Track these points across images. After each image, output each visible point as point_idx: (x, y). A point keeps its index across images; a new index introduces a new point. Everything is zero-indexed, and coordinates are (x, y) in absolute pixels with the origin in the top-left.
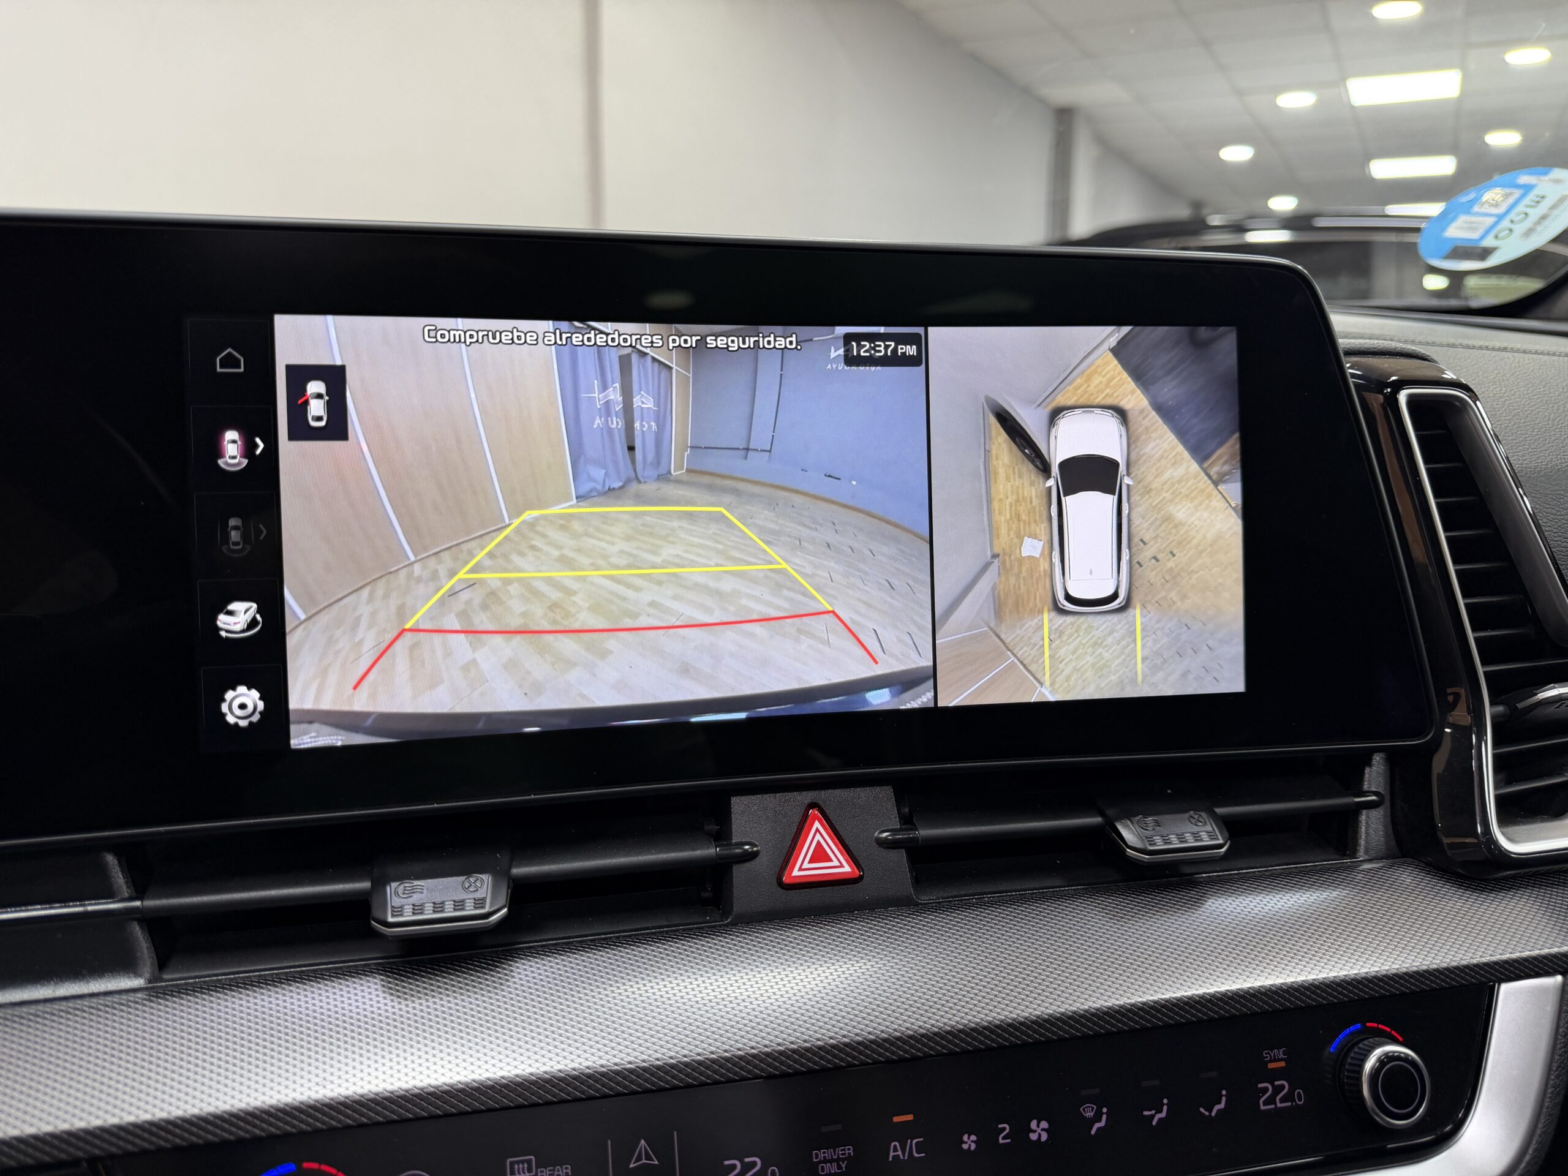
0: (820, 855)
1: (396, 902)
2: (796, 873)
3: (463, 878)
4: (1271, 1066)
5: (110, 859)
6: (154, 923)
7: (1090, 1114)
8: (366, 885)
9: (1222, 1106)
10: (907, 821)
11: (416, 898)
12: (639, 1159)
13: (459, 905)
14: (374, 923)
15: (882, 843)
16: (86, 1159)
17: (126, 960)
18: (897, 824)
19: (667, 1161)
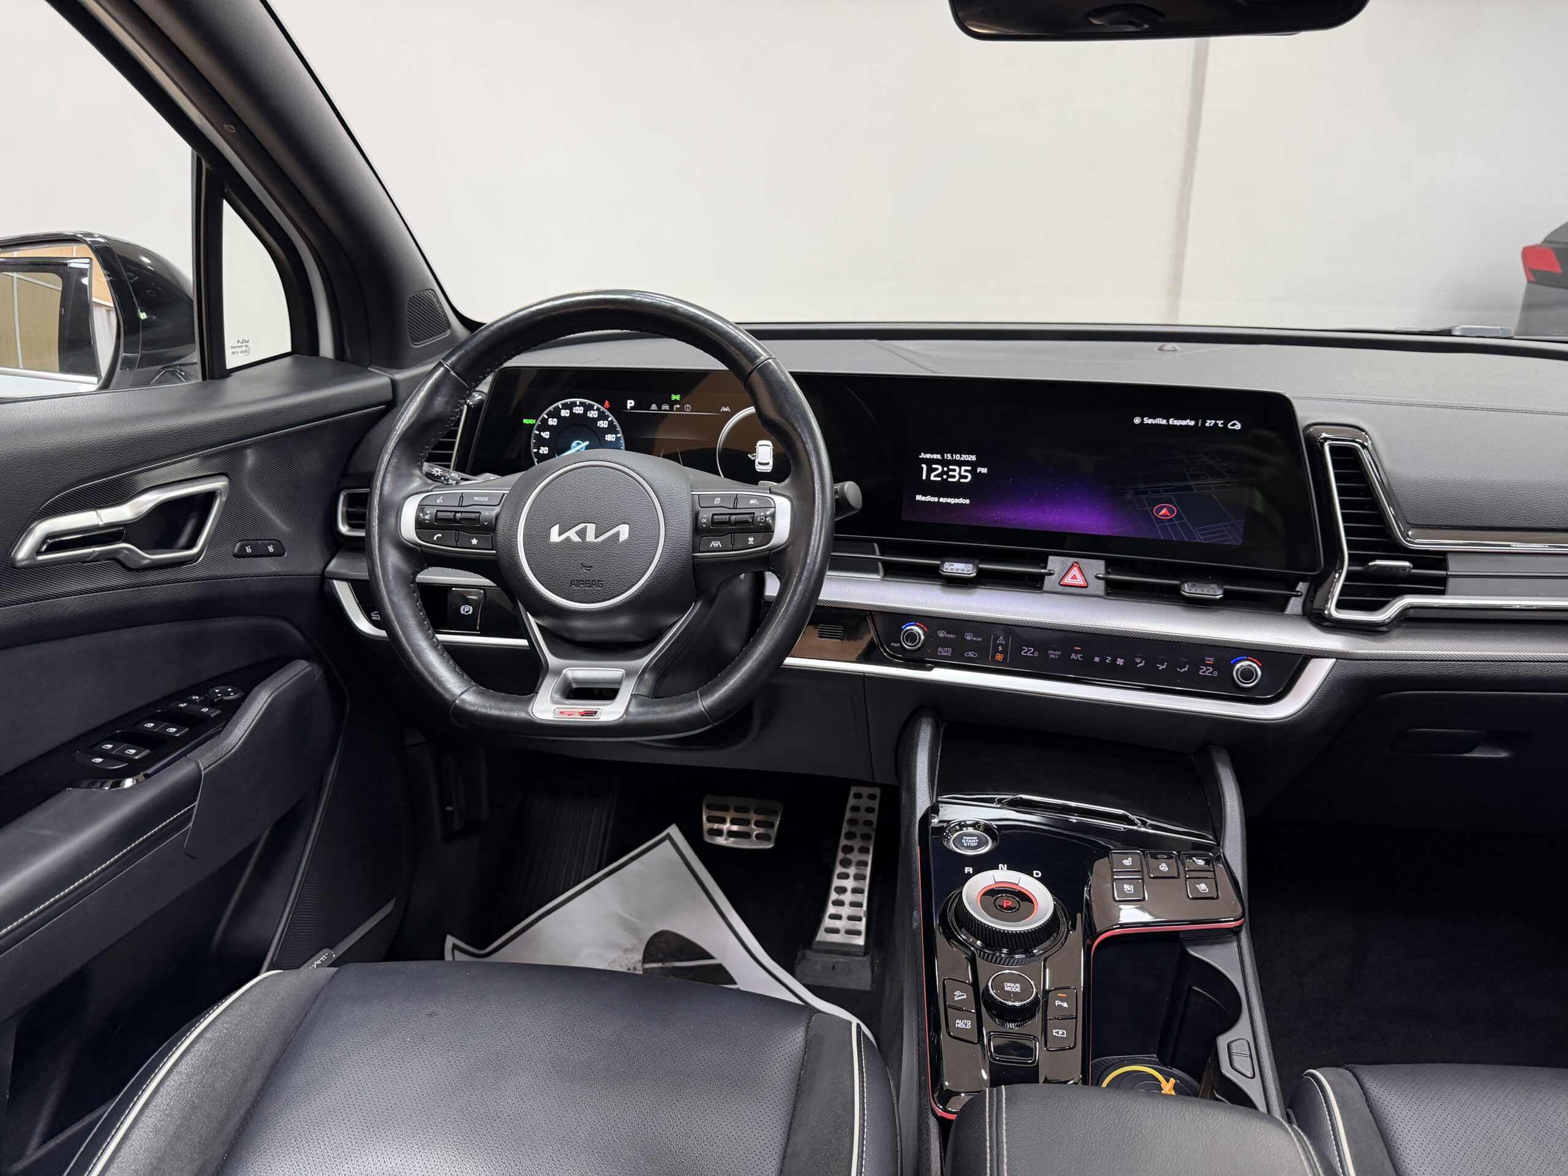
0: (1074, 577)
1: (947, 567)
2: (1065, 581)
3: (964, 564)
4: (1207, 662)
5: (876, 545)
6: (884, 563)
7: (1138, 661)
8: (939, 562)
9: (1186, 669)
10: (1108, 573)
11: (952, 567)
12: (1000, 640)
13: (963, 570)
14: (940, 571)
15: (1097, 577)
16: (867, 611)
17: (876, 572)
18: (1103, 572)
19: (1007, 642)
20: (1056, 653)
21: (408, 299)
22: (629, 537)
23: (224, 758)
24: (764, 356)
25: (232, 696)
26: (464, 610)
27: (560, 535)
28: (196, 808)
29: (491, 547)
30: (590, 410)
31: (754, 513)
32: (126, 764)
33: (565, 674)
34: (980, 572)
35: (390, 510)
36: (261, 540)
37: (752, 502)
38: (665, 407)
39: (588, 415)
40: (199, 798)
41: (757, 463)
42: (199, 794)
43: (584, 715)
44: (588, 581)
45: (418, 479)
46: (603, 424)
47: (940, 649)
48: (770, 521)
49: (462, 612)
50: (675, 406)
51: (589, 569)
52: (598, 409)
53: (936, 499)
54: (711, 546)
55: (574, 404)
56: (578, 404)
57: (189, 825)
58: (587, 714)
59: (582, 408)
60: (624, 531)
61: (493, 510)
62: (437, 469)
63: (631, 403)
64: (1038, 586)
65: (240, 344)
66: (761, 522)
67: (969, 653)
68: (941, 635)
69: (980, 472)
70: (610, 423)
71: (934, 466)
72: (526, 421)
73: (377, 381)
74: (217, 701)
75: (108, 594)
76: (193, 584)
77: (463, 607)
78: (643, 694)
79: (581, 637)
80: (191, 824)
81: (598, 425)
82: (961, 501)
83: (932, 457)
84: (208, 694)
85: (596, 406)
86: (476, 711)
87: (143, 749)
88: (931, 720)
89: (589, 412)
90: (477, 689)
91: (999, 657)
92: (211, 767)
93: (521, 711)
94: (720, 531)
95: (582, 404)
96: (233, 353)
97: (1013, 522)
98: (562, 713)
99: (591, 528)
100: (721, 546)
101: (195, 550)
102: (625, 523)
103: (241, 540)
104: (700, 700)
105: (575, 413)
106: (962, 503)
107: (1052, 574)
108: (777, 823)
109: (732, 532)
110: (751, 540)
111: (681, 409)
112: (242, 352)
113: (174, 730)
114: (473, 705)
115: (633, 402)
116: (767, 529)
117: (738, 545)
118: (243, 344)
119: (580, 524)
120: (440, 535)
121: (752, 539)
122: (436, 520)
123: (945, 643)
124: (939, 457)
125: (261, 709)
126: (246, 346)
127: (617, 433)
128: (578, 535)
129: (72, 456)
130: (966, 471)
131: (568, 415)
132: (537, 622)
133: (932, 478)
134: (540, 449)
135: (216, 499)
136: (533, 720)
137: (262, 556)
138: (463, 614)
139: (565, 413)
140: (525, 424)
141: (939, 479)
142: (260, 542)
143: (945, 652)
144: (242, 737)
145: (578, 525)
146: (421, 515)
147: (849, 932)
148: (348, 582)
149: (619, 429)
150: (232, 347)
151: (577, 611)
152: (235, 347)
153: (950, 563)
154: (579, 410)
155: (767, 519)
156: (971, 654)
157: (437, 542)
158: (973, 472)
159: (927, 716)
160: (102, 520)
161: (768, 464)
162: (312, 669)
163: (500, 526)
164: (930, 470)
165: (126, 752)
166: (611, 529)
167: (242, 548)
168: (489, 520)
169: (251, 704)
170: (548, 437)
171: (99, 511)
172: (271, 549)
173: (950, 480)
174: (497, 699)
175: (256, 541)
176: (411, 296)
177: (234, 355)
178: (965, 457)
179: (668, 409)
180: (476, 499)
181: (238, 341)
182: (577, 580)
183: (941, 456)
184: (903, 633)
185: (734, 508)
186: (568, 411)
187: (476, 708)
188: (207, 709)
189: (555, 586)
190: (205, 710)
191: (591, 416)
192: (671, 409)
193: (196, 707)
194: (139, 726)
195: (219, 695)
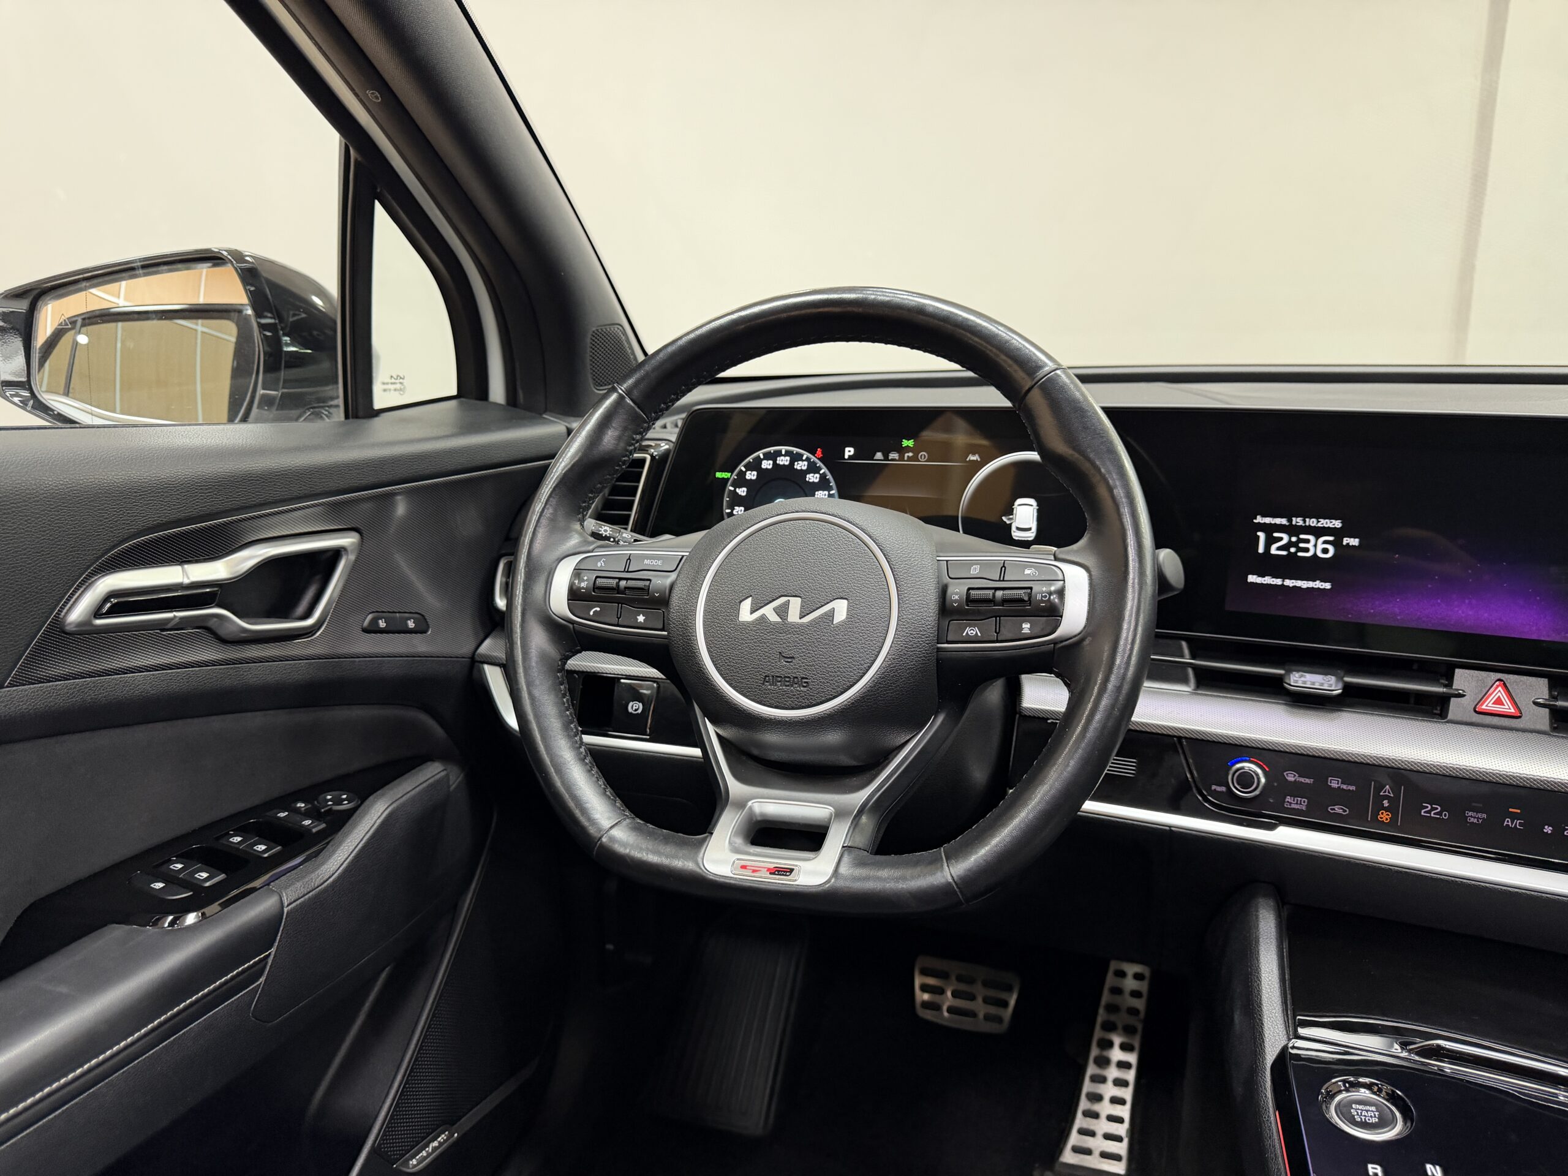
0: (1499, 702)
1: (1294, 679)
2: (1484, 707)
3: (1321, 676)
5: (1184, 644)
6: (1197, 669)
8: (1281, 672)
10: (1554, 697)
11: (1303, 679)
12: (1385, 792)
13: (1321, 684)
14: (1285, 685)
15: (1536, 703)
16: (1175, 736)
17: (1184, 681)
18: (1547, 697)
19: (1397, 796)
20: (1479, 815)
21: (591, 333)
22: (847, 618)
23: (317, 889)
24: (1050, 365)
25: (346, 806)
26: (632, 706)
27: (752, 612)
28: (272, 957)
29: (661, 626)
30: (797, 461)
31: (1031, 588)
32: (191, 893)
33: (750, 808)
34: (1347, 687)
35: (541, 572)
36: (399, 612)
37: (1027, 572)
38: (894, 455)
39: (795, 467)
40: (276, 944)
41: (1013, 528)
42: (278, 938)
43: (774, 874)
44: (789, 677)
45: (576, 536)
46: (813, 478)
47: (1288, 799)
48: (1056, 600)
49: (630, 710)
50: (906, 455)
51: (790, 660)
52: (808, 459)
53: (1278, 582)
54: (964, 634)
55: (778, 454)
56: (783, 453)
57: (261, 979)
58: (779, 871)
59: (788, 458)
60: (840, 609)
61: (668, 577)
62: (606, 528)
63: (849, 451)
64: (1435, 711)
65: (393, 381)
66: (1043, 601)
67: (1336, 807)
68: (1291, 777)
69: (1348, 544)
70: (823, 476)
71: (1276, 535)
72: (719, 475)
73: (550, 428)
74: (324, 811)
75: (192, 671)
76: (306, 663)
77: (631, 704)
78: (861, 846)
79: (775, 756)
80: (262, 980)
81: (807, 479)
82: (1318, 584)
83: (1273, 522)
84: (318, 802)
85: (806, 455)
86: (628, 855)
87: (219, 872)
88: (1271, 903)
89: (796, 463)
90: (630, 823)
91: (1385, 816)
92: (298, 902)
93: (685, 858)
94: (979, 612)
95: (788, 453)
96: (385, 390)
97: (1399, 618)
98: (744, 867)
99: (795, 604)
100: (979, 634)
101: (310, 622)
102: (842, 598)
103: (373, 612)
104: (945, 864)
105: (779, 464)
106: (1319, 588)
107: (1464, 696)
108: (1012, 1002)
109: (997, 615)
110: (1026, 627)
111: (915, 458)
112: (395, 390)
113: (263, 847)
114: (625, 845)
115: (852, 450)
116: (1052, 612)
117: (1005, 633)
118: (397, 381)
119: (780, 597)
120: (598, 609)
121: (1028, 626)
122: (594, 588)
123: (1296, 790)
124: (1284, 521)
125: (373, 825)
126: (401, 383)
127: (830, 489)
128: (776, 612)
129: (150, 493)
130: (1325, 542)
131: (770, 467)
132: (717, 731)
133: (1273, 550)
134: (734, 509)
135: (341, 558)
136: (704, 874)
137: (399, 632)
138: (631, 713)
139: (767, 464)
140: (718, 478)
141: (1284, 553)
142: (397, 614)
143: (1297, 803)
144: (345, 861)
145: (777, 598)
146: (577, 582)
147: (1105, 1155)
148: (501, 668)
149: (833, 484)
150: (384, 384)
151: (771, 719)
152: (387, 384)
153: (1301, 673)
154: (784, 461)
155: (1052, 597)
156: (1338, 809)
157: (594, 619)
158: (1337, 544)
159: (1265, 896)
160: (188, 578)
161: (1030, 529)
162: (447, 775)
163: (675, 601)
164: (1270, 541)
165: (196, 876)
166: (822, 606)
167: (375, 621)
168: (662, 593)
169: (362, 817)
170: (744, 494)
171: (186, 566)
172: (411, 624)
173: (1300, 554)
174: (656, 839)
175: (394, 614)
176: (594, 329)
177: (385, 393)
178: (1325, 523)
179: (897, 458)
180: (646, 562)
181: (392, 377)
182: (773, 676)
183: (1288, 521)
184: (1231, 772)
185: (999, 580)
186: (771, 462)
187: (627, 851)
188: (310, 822)
189: (742, 683)
190: (307, 822)
191: (799, 468)
192: (901, 458)
193: (298, 818)
194: (223, 841)
195: (330, 803)
